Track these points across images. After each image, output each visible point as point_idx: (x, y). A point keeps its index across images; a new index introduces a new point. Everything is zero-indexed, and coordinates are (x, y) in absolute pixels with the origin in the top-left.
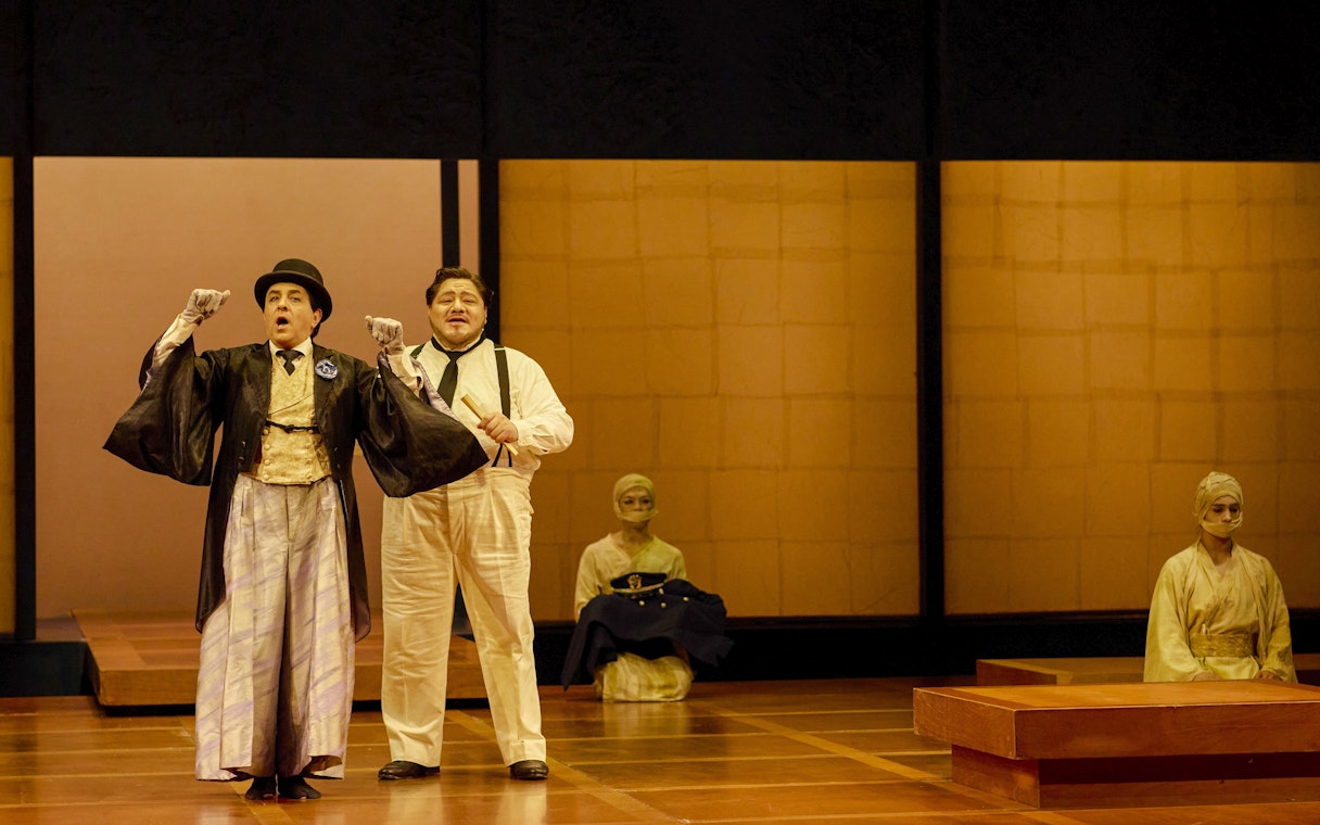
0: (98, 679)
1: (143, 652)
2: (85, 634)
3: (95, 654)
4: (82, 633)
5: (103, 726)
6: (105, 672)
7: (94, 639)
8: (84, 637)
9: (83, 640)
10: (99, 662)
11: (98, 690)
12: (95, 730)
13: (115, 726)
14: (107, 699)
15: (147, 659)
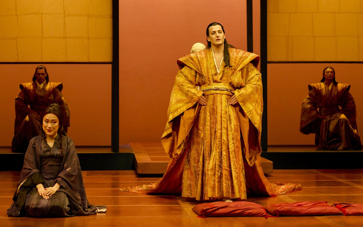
0: (137, 166)
1: (151, 157)
2: (133, 151)
3: (136, 157)
4: (132, 150)
5: (138, 180)
6: (139, 163)
7: (136, 152)
8: (133, 152)
9: (132, 152)
10: (137, 160)
11: (137, 169)
12: (136, 182)
13: (142, 180)
14: (140, 172)
15: (152, 159)
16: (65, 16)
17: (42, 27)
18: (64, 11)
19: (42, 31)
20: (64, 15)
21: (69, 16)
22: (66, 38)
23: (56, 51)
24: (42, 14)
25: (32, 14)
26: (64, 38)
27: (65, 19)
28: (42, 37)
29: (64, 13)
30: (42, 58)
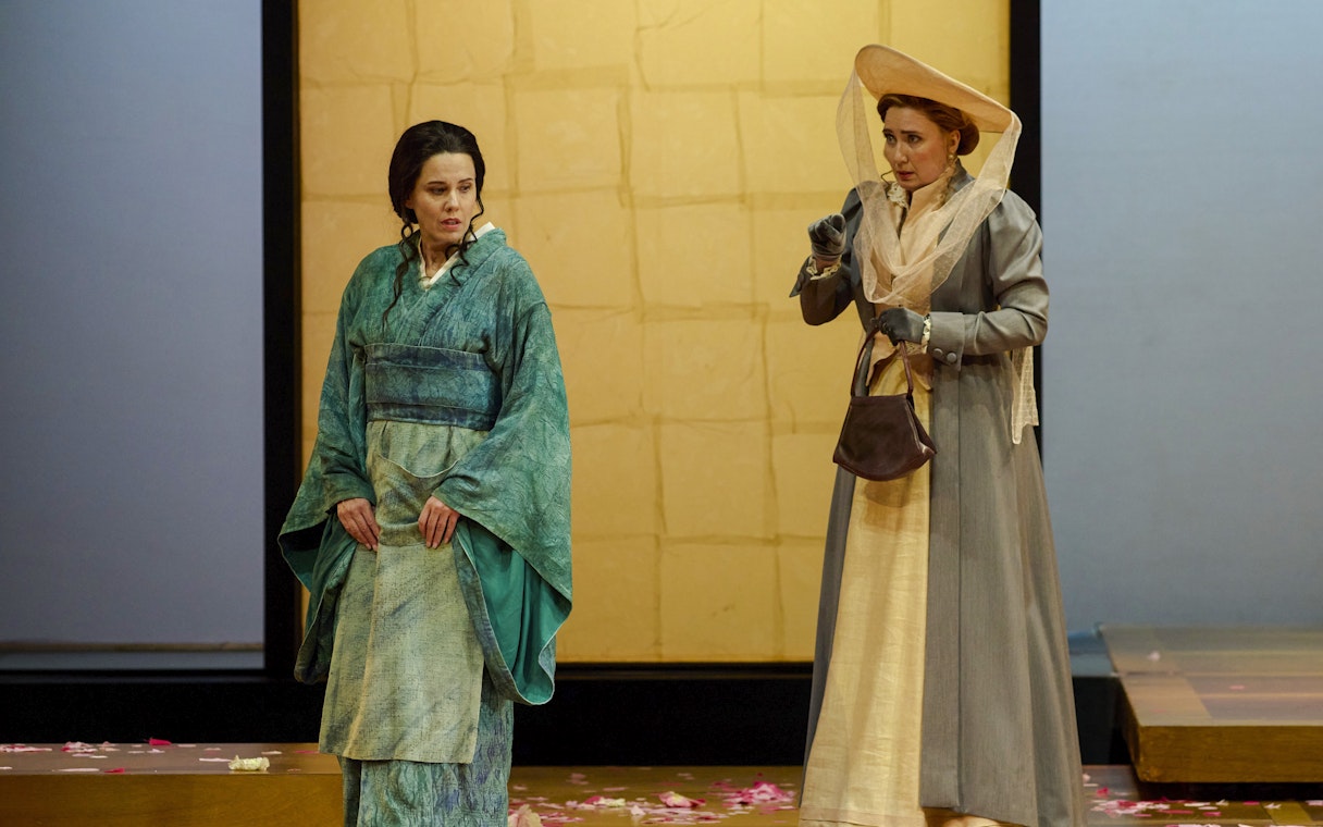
0: (1136, 738)
1: (1208, 696)
4: (1112, 661)
6: (1147, 728)
7: (1133, 673)
8: (1116, 670)
9: (1114, 674)
11: (1137, 757)
14: (1150, 773)
16: (770, 434)
17: (660, 489)
18: (769, 408)
19: (659, 507)
20: (770, 425)
21: (794, 431)
22: (776, 541)
23: (726, 609)
24: (657, 420)
25: (607, 422)
26: (767, 542)
27: (770, 447)
28: (657, 537)
29: (769, 416)
30: (658, 643)
